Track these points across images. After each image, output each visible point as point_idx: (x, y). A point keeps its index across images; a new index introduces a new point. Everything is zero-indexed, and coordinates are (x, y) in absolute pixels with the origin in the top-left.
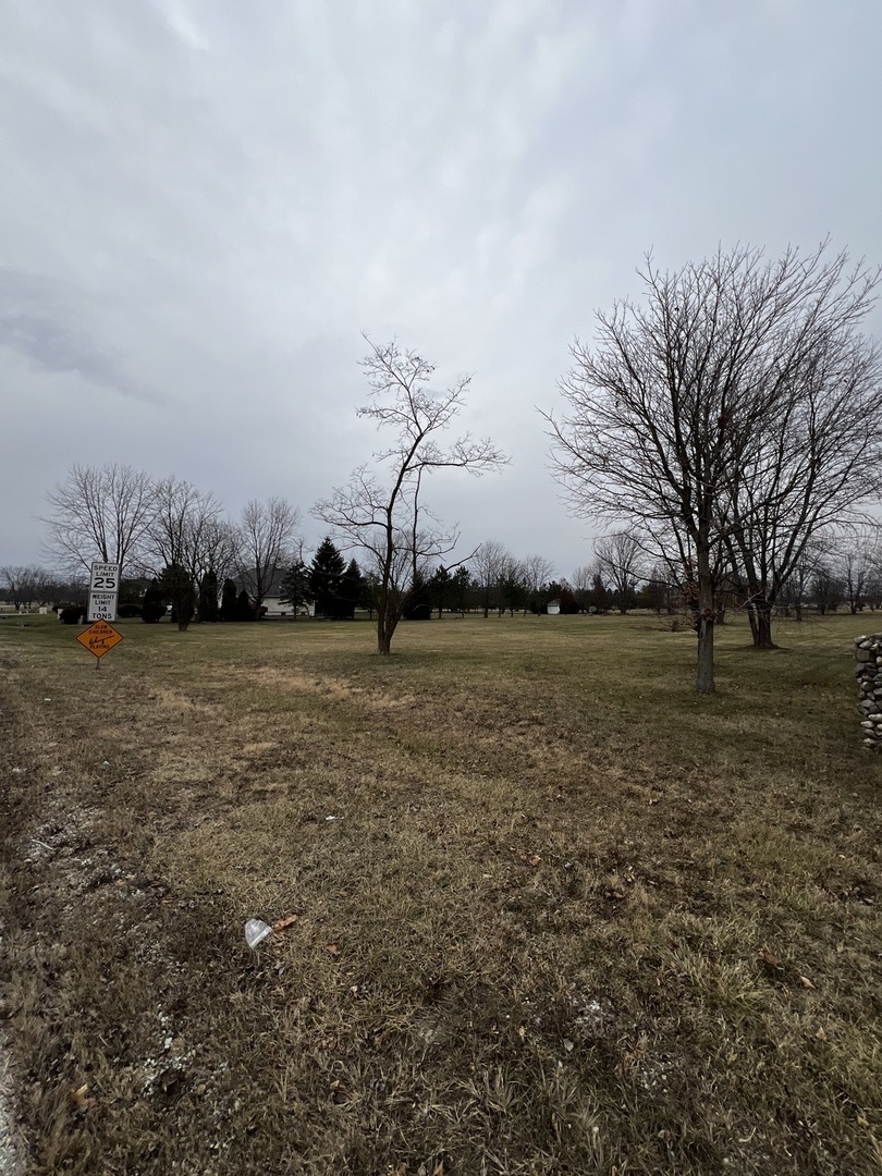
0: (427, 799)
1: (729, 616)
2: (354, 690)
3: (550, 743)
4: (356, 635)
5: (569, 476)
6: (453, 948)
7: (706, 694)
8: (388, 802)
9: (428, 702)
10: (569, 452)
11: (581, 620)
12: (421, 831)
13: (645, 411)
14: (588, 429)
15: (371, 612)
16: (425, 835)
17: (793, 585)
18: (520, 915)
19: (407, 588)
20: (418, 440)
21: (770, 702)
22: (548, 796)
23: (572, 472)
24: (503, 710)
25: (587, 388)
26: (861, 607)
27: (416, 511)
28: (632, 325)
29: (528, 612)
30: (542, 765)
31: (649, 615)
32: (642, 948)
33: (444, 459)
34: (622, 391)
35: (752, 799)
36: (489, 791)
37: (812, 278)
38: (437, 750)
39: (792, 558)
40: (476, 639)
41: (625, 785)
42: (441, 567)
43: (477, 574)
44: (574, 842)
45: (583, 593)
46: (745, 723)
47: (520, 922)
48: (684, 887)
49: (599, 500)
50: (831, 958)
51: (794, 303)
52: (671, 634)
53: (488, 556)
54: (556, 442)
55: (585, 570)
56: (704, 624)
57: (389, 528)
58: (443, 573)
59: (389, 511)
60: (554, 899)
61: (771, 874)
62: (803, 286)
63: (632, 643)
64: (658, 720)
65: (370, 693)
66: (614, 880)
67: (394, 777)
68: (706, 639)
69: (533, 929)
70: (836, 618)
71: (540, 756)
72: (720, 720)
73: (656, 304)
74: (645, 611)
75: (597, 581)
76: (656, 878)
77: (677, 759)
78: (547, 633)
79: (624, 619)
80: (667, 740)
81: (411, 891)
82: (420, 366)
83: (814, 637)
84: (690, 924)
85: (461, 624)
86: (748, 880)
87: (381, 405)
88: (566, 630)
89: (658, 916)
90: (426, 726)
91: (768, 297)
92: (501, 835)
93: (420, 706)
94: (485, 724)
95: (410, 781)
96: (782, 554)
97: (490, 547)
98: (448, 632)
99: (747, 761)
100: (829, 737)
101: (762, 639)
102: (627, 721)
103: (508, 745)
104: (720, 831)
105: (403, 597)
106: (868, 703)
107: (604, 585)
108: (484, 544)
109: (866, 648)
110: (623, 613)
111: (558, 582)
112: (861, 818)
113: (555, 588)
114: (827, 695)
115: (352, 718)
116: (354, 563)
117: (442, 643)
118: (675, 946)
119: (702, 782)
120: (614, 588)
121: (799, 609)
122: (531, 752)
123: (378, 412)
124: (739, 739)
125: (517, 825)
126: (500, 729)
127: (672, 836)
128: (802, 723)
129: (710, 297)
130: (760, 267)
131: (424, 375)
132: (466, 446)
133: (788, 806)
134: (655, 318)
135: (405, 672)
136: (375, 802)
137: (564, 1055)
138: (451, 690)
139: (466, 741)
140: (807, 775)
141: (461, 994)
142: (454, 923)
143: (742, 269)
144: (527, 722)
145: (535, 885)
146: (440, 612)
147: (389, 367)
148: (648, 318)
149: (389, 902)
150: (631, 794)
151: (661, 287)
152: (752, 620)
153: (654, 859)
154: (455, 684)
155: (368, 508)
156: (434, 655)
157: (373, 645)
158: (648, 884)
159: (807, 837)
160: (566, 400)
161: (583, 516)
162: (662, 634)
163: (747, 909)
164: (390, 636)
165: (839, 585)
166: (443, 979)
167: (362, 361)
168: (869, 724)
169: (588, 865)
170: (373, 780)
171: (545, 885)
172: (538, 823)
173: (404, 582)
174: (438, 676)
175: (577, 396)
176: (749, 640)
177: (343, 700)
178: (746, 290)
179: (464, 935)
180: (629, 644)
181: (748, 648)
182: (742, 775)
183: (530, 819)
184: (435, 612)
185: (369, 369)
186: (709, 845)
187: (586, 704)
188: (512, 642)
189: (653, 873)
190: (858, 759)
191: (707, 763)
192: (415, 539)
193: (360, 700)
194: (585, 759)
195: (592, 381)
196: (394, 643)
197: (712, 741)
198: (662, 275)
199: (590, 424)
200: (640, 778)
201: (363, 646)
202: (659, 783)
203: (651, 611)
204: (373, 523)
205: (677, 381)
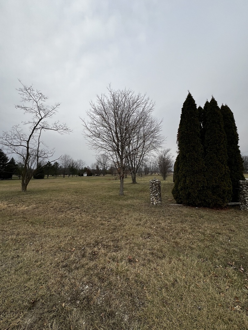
0: (37, 239)
1: (128, 176)
2: (9, 205)
3: (81, 214)
4: (13, 185)
5: (89, 138)
6: (42, 287)
7: (122, 196)
8: (20, 243)
9: (40, 206)
10: (89, 131)
11: (92, 178)
12: (33, 250)
13: (109, 124)
14: (94, 126)
15: (20, 177)
16: (35, 251)
17: (140, 168)
18: (66, 268)
19: (35, 168)
20: (40, 120)
21: (135, 196)
22: (79, 229)
23: (90, 137)
24: (67, 206)
25: (94, 115)
26: (152, 173)
27: (39, 143)
28: (106, 101)
29: (78, 176)
30: (78, 220)
31: (110, 176)
32: (101, 265)
33: (50, 127)
34: (103, 117)
35: (129, 220)
36: (60, 232)
37: (143, 101)
38: (43, 222)
39: (140, 162)
40: (60, 184)
41: (101, 222)
42: (49, 162)
43: (61, 164)
44: (85, 241)
45: (94, 170)
46: (129, 202)
47: (66, 270)
48: (113, 246)
49: (97, 145)
50: (142, 253)
51: (140, 105)
52: (115, 181)
53: (65, 159)
54: (85, 128)
55: (94, 164)
56: (121, 178)
57: (28, 148)
58: (49, 163)
59: (28, 142)
60: (78, 260)
61: (132, 237)
62: (142, 102)
63: (106, 183)
64: (110, 203)
65: (16, 205)
66: (96, 249)
67: (24, 234)
68: (122, 182)
69: (70, 271)
70: (148, 176)
71: (78, 218)
72: (124, 201)
73: (112, 97)
74: (109, 175)
75: (97, 167)
76: (107, 246)
77: (114, 213)
78: (83, 182)
79: (104, 177)
80: (112, 208)
81: (27, 273)
82: (42, 96)
83: (144, 180)
84: (114, 255)
85: (55, 180)
86: (127, 240)
87: (25, 106)
88: (88, 181)
89: (106, 255)
90: (39, 214)
91: (135, 103)
92: (63, 245)
93: (37, 208)
94: (61, 211)
95: (30, 234)
96: (138, 161)
97: (66, 156)
98: (50, 183)
99: (129, 211)
100: (145, 203)
101: (134, 181)
102: (103, 204)
103: (68, 216)
104: (122, 229)
105: (33, 171)
106: (152, 194)
107: (99, 168)
108: (64, 155)
109: (151, 183)
110: (104, 175)
111: (86, 167)
112: (149, 220)
113: (85, 168)
114: (145, 193)
115: (7, 216)
116: (13, 159)
117: (48, 186)
118: (109, 262)
119: (119, 218)
120: (102, 169)
121: (141, 174)
122: (75, 217)
123: (25, 108)
124: (128, 206)
125: (69, 240)
126: (66, 212)
127: (111, 233)
128: (140, 200)
129: (124, 99)
130: (134, 95)
131: (43, 99)
132: (58, 125)
133: (137, 220)
134: (111, 101)
135: (32, 197)
136: (15, 245)
137: (76, 305)
138: (50, 201)
139: (54, 217)
140: (141, 212)
141: (43, 301)
142: (43, 278)
143: (130, 95)
144: (74, 208)
145: (72, 257)
146: (48, 176)
147: (30, 94)
148: (110, 101)
149: (17, 279)
150: (102, 224)
151: (113, 93)
152: (132, 177)
153: (106, 240)
154: (51, 199)
155: (19, 140)
156: (44, 190)
157: (20, 188)
158: (104, 248)
159: (139, 227)
160: (88, 117)
161: (93, 149)
162: (113, 181)
163: (127, 247)
164: (27, 185)
165: (149, 169)
166: (36, 299)
167: (18, 89)
168: (152, 199)
169: (89, 247)
170: (14, 237)
171: (75, 256)
172: (75, 238)
173: (34, 167)
174: (45, 197)
175: (91, 116)
176: (131, 182)
177: (4, 209)
178: (131, 100)
179: (46, 281)
180: (105, 184)
181: (131, 183)
182: (128, 214)
183: (73, 237)
184: (46, 176)
185: (21, 92)
186: (120, 233)
187: (92, 201)
188: (72, 185)
189: (106, 244)
190: (150, 207)
191: (121, 213)
192: (38, 152)
193: (12, 209)
194: (90, 217)
195: (96, 113)
196: (29, 187)
197: (122, 207)
198: (113, 90)
199: (95, 124)
200: (104, 219)
201: (15, 189)
202: (109, 220)
203: (111, 175)
204: (21, 145)
205: (116, 118)
